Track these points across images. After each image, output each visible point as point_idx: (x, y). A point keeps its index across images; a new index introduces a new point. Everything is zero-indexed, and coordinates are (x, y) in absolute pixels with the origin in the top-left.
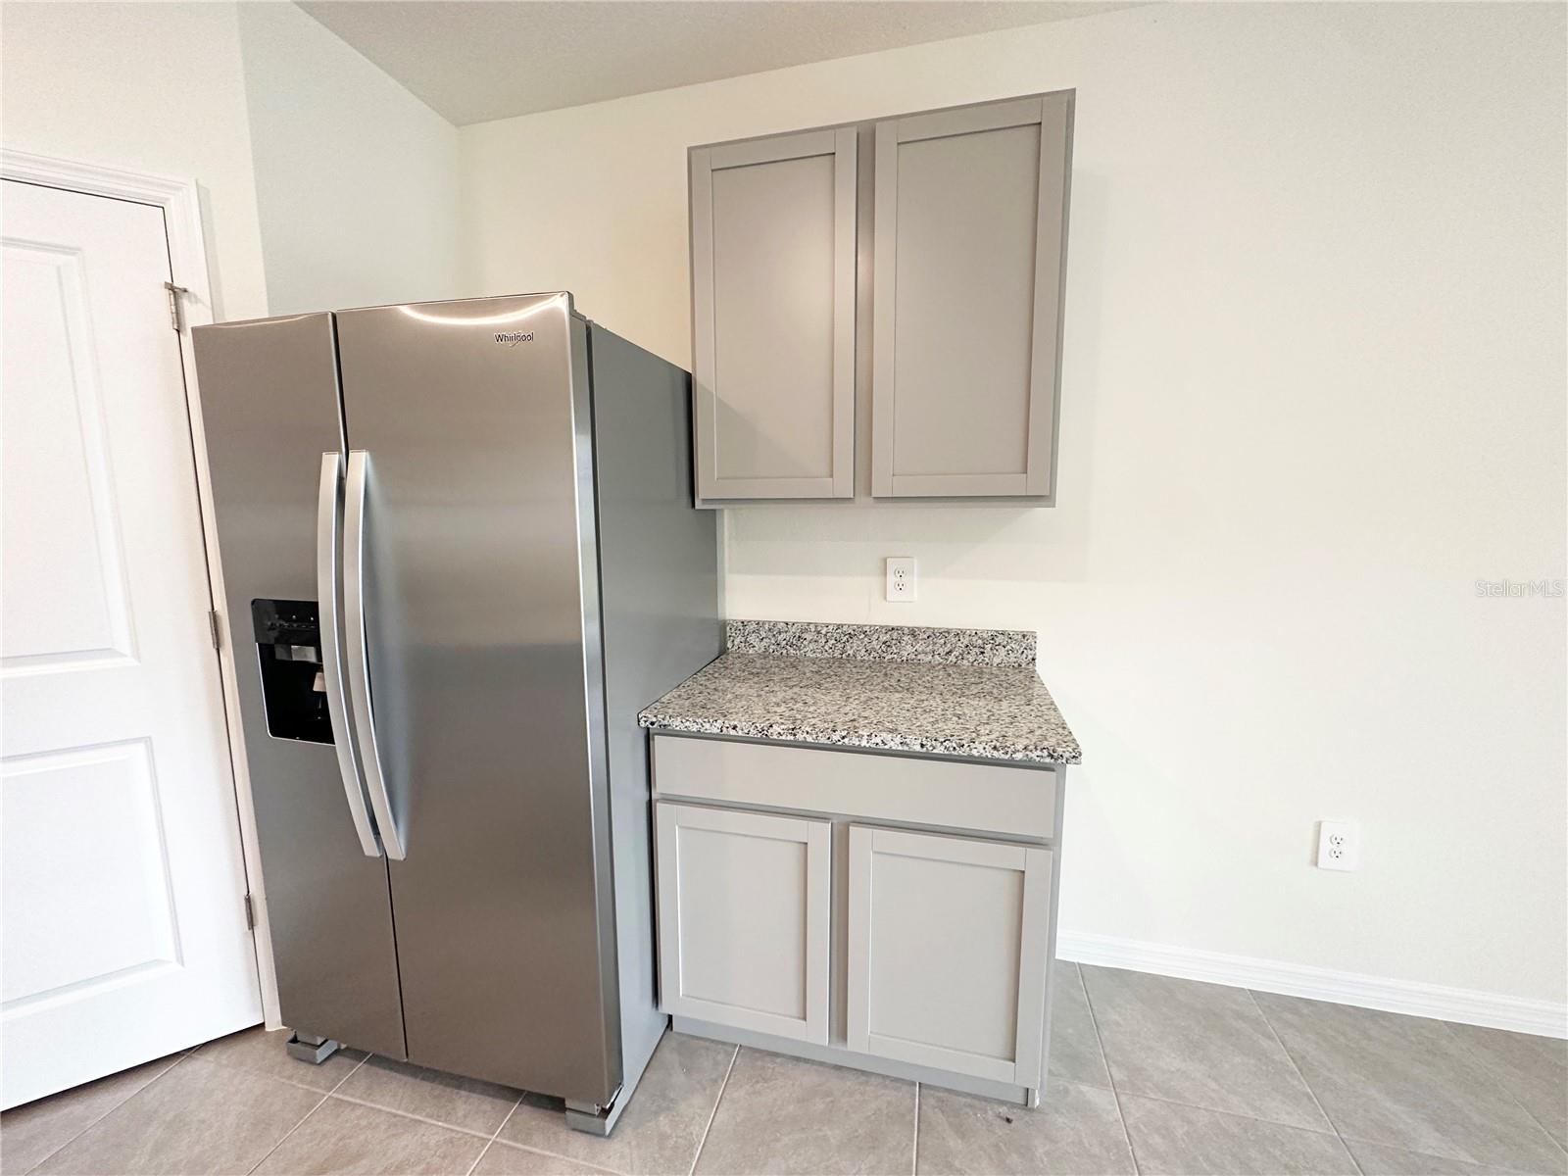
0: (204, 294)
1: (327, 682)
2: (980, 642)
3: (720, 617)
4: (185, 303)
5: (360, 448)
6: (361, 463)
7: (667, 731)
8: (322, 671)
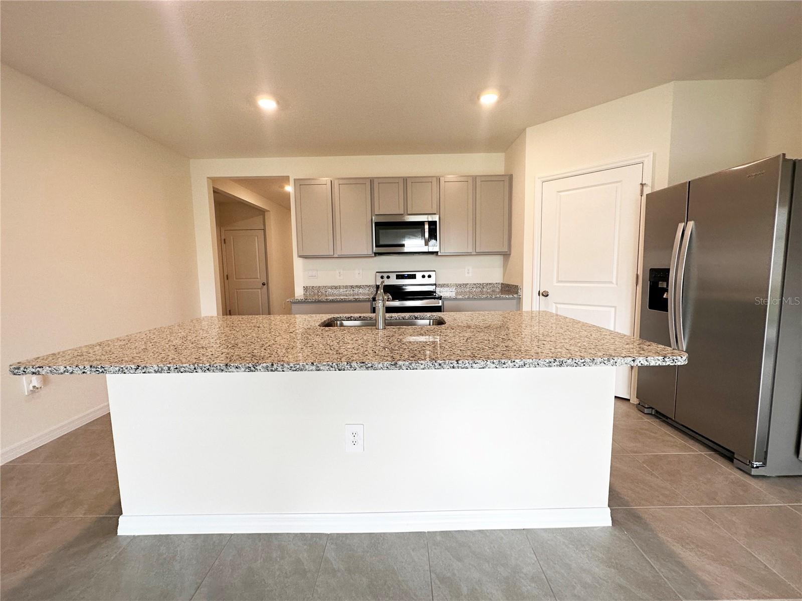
0: (650, 184)
1: (669, 296)
4: (645, 187)
5: (691, 220)
6: (691, 224)
8: (668, 292)
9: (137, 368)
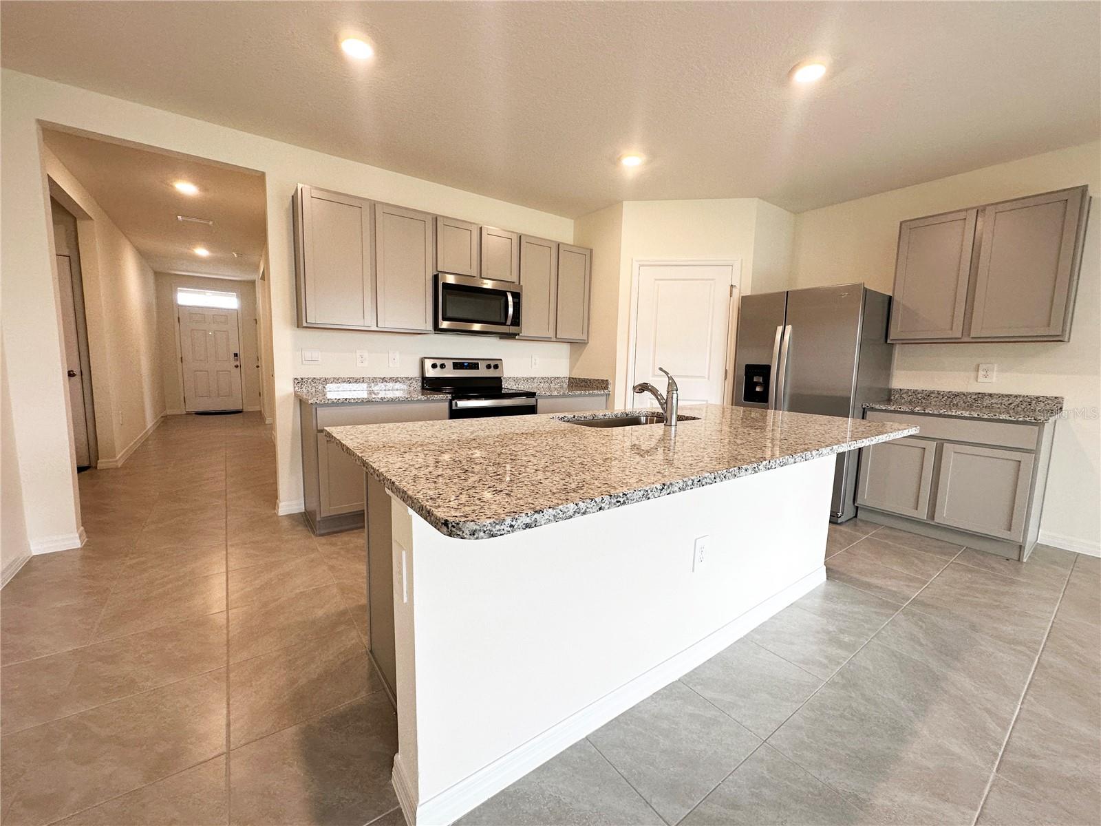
2: (1029, 400)
3: (890, 387)
4: (734, 289)
5: (790, 324)
6: (789, 328)
7: (872, 409)
9: (663, 488)
